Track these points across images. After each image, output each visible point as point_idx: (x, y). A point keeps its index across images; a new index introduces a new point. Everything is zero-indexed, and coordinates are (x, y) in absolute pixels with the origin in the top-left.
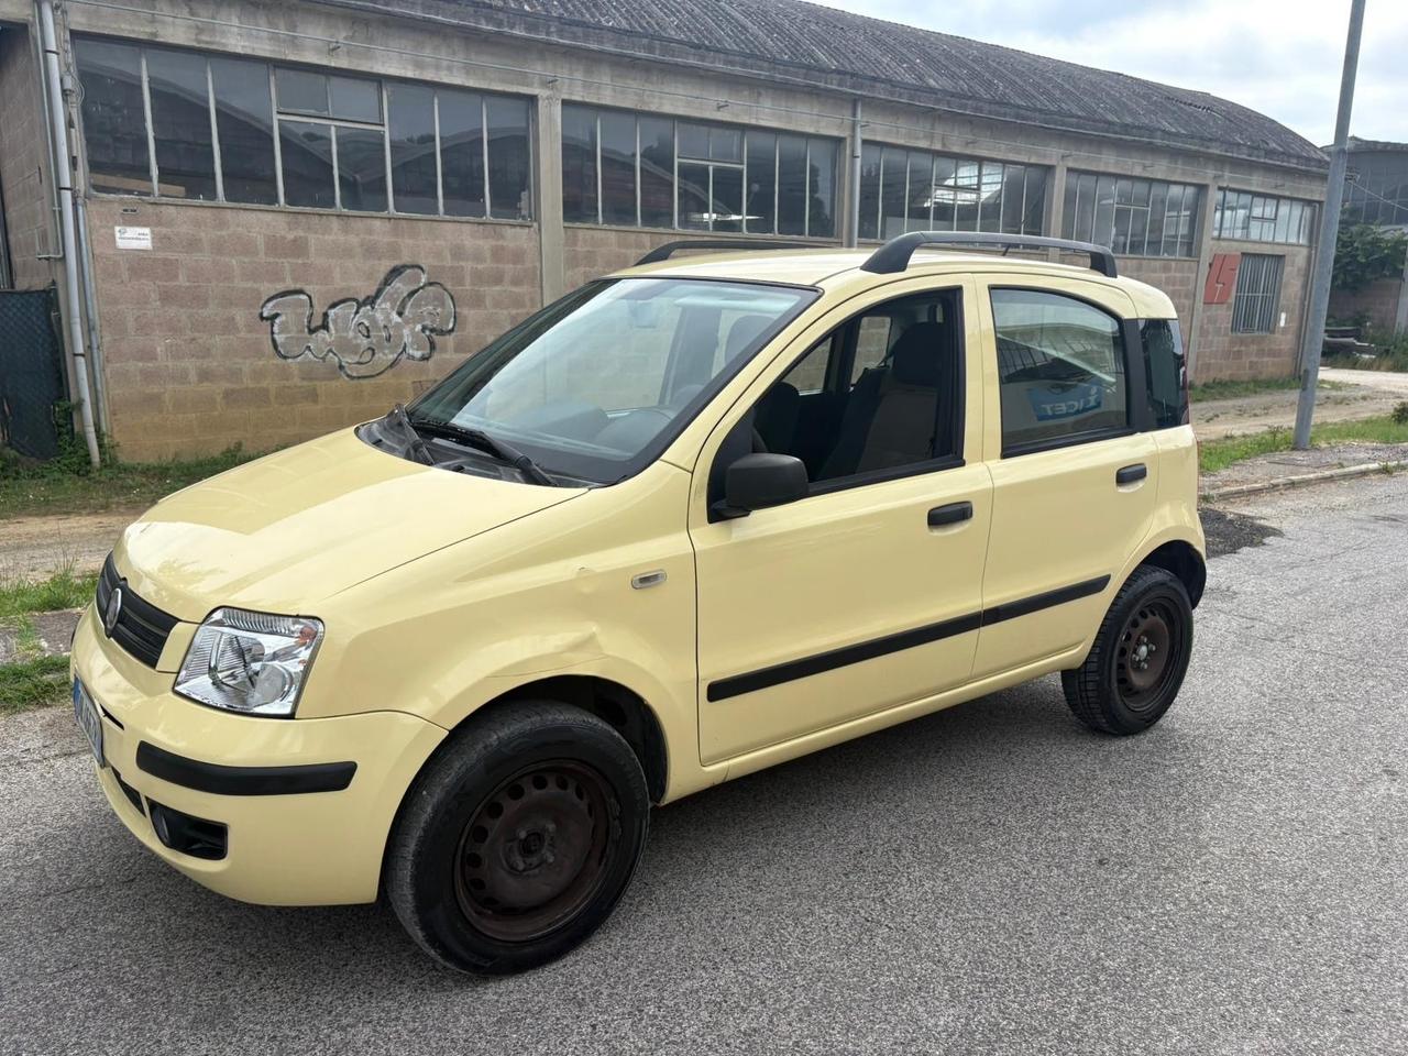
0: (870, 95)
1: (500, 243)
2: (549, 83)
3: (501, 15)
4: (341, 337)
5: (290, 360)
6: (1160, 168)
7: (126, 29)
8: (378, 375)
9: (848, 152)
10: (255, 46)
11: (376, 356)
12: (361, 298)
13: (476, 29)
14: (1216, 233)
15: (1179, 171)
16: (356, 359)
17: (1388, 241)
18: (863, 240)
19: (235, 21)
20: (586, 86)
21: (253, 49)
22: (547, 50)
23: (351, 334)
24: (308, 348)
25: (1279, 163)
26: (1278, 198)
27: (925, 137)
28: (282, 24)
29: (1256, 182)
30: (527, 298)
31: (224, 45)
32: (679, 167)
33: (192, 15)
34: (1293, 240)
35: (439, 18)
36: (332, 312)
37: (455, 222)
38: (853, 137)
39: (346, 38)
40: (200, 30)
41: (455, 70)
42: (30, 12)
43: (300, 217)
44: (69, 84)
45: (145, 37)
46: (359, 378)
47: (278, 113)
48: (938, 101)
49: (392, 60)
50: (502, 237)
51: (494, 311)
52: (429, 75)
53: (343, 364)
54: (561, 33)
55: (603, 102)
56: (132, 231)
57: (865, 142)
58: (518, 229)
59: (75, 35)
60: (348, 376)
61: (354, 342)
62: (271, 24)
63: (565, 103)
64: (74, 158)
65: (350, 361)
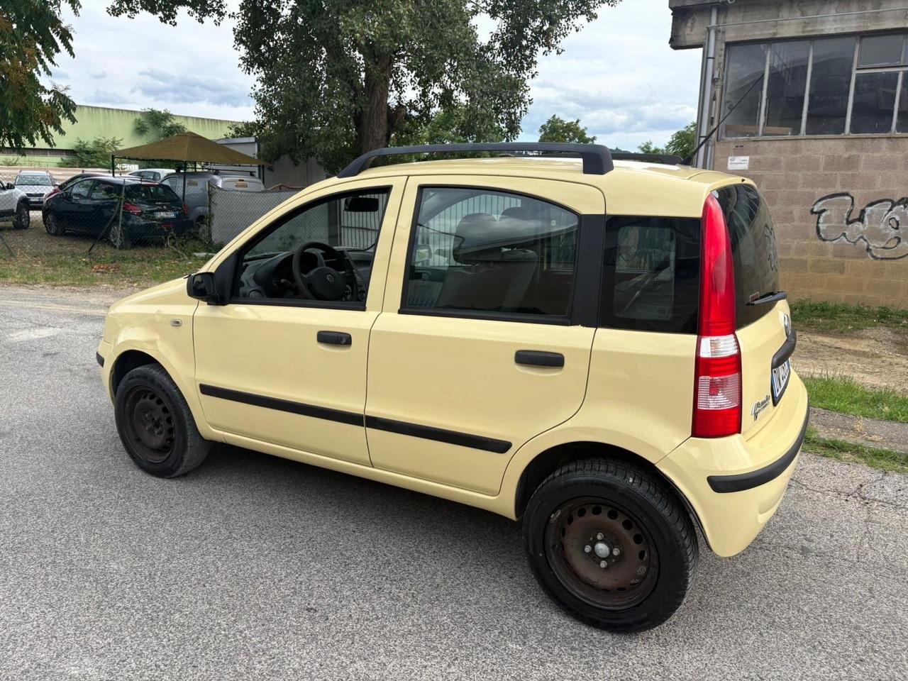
4: (873, 228)
5: (827, 242)
7: (758, 34)
8: (900, 258)
10: (844, 26)
11: (902, 243)
12: (896, 200)
16: (883, 244)
19: (833, 12)
21: (843, 28)
23: (882, 226)
24: (844, 234)
28: (869, 6)
31: (823, 30)
33: (803, 15)
36: (869, 210)
40: (806, 24)
42: (704, 37)
43: (856, 141)
44: (716, 76)
45: (769, 36)
46: (882, 259)
47: (858, 69)
53: (871, 247)
56: (738, 159)
59: (728, 45)
60: (873, 256)
61: (884, 232)
62: (861, 8)
64: (713, 118)
65: (877, 246)
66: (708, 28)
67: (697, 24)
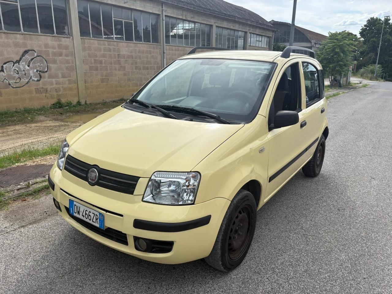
0: (167, 2)
1: (61, 43)
4: (8, 74)
6: (237, 27)
8: (23, 86)
9: (161, 18)
11: (22, 80)
12: (15, 61)
14: (249, 44)
15: (241, 28)
16: (15, 81)
17: (281, 47)
18: (167, 44)
23: (12, 73)
25: (262, 27)
26: (262, 36)
27: (181, 15)
29: (258, 31)
30: (71, 61)
32: (114, 21)
34: (265, 47)
36: (5, 66)
37: (45, 36)
38: (162, 14)
46: (16, 88)
48: (184, 5)
50: (61, 41)
51: (60, 65)
53: (10, 83)
57: (166, 16)
58: (66, 39)
60: (12, 87)
61: (13, 75)
65: (12, 82)
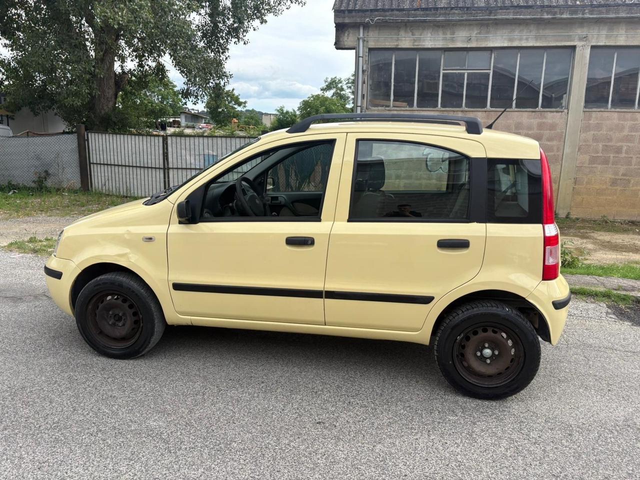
2: (584, 38)
3: (556, 10)
5: (432, 173)
7: (388, 45)
10: (436, 43)
13: (541, 18)
19: (429, 35)
20: (607, 37)
21: (435, 45)
22: (583, 22)
24: (441, 168)
28: (448, 33)
30: (555, 148)
31: (424, 45)
33: (413, 35)
35: (521, 17)
37: (520, 111)
39: (476, 34)
41: (530, 39)
42: (355, 44)
44: (365, 68)
45: (394, 47)
47: (443, 70)
49: (498, 40)
52: (515, 44)
54: (591, 13)
55: (618, 44)
59: (370, 49)
62: (444, 33)
63: (593, 47)
64: (364, 95)
66: (358, 38)
67: (351, 35)
